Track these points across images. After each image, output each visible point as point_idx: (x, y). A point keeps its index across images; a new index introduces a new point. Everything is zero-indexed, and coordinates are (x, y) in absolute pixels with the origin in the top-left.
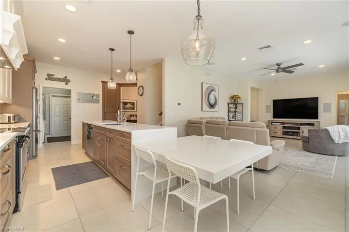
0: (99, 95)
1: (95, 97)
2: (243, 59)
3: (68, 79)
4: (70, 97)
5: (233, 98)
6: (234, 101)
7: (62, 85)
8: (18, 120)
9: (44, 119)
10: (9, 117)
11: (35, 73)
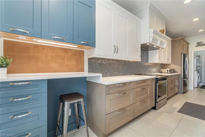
8: (173, 72)
9: (198, 72)
10: (168, 70)
11: (187, 45)
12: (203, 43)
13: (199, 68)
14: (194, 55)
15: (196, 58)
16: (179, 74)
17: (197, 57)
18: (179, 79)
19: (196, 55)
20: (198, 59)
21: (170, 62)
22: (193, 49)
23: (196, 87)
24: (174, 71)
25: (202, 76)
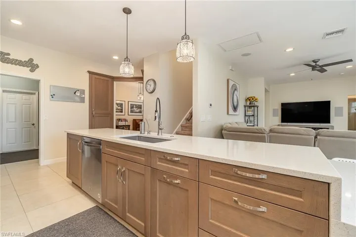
0: (84, 91)
1: (78, 94)
2: (288, 50)
3: (35, 62)
5: (250, 100)
6: (250, 104)
7: (25, 72)
12: (11, 57)
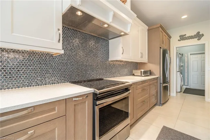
4: (204, 53)
7: (195, 42)
8: (149, 74)
9: (181, 73)
10: (141, 72)
11: (169, 38)
12: (186, 36)
13: (182, 68)
14: (177, 53)
15: (179, 57)
16: (158, 77)
17: (179, 55)
18: (157, 84)
19: (179, 53)
20: (181, 57)
21: (145, 60)
22: (175, 45)
23: (179, 92)
24: (151, 73)
25: (185, 78)
